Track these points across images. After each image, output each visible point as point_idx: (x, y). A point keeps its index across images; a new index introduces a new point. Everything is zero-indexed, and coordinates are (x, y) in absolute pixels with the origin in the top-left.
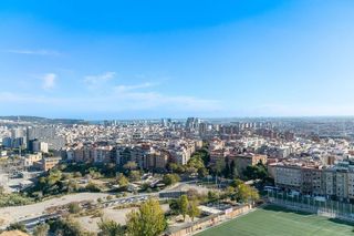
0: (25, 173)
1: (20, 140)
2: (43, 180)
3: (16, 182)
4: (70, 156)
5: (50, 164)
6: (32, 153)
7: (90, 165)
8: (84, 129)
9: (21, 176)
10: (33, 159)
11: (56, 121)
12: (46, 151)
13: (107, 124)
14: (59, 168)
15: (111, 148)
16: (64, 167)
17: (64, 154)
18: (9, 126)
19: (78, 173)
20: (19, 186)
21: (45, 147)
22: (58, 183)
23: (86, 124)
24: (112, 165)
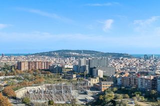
0: (88, 91)
1: (84, 67)
2: (101, 97)
3: (83, 97)
4: (119, 82)
5: (106, 86)
6: (92, 77)
7: (136, 90)
8: (128, 61)
9: (86, 93)
10: (93, 81)
11: (107, 55)
12: (102, 77)
14: (112, 90)
15: (152, 78)
16: (115, 89)
17: (115, 80)
18: (76, 57)
19: (127, 95)
20: (85, 100)
21: (101, 73)
22: (112, 101)
24: (154, 92)
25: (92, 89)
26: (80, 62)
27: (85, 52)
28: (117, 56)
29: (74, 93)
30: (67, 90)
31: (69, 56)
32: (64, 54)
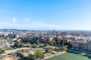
0: (13, 42)
1: (12, 35)
2: (17, 44)
3: (10, 44)
4: (23, 39)
5: (19, 40)
7: (28, 41)
10: (15, 39)
11: (21, 30)
12: (18, 37)
13: (33, 31)
15: (33, 37)
16: (22, 41)
18: (10, 31)
19: (25, 43)
22: (20, 45)
23: (28, 31)
24: (33, 41)
26: (10, 33)
27: (13, 30)
29: (7, 43)
30: (5, 42)
31: (7, 31)
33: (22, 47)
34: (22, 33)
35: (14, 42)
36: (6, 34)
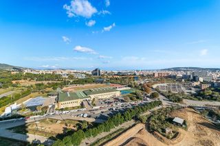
25: (195, 87)
27: (190, 68)
28: (214, 70)
29: (183, 88)
30: (179, 87)
31: (180, 70)
32: (177, 69)
33: (215, 100)
34: (209, 73)
35: (194, 87)
36: (180, 75)
